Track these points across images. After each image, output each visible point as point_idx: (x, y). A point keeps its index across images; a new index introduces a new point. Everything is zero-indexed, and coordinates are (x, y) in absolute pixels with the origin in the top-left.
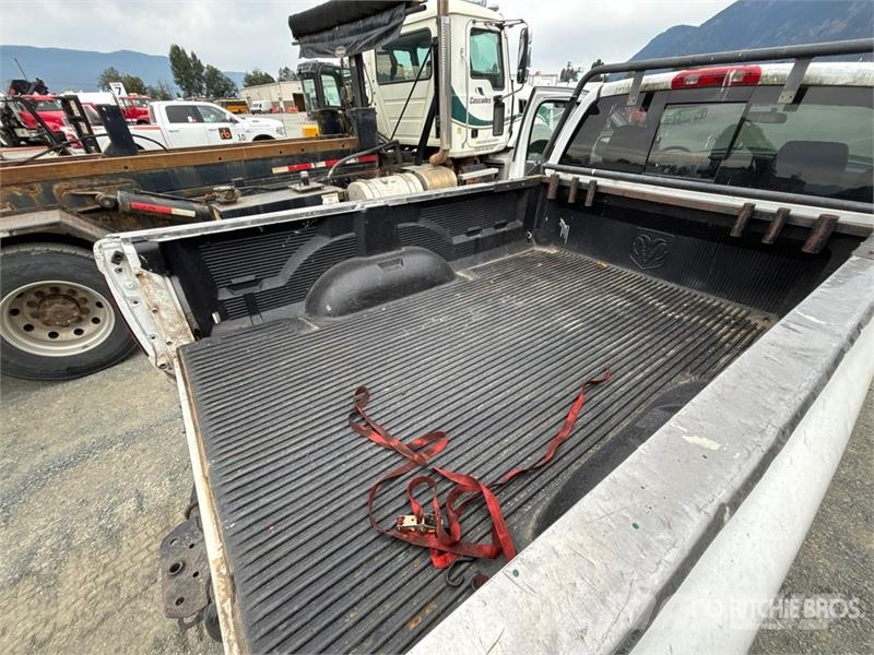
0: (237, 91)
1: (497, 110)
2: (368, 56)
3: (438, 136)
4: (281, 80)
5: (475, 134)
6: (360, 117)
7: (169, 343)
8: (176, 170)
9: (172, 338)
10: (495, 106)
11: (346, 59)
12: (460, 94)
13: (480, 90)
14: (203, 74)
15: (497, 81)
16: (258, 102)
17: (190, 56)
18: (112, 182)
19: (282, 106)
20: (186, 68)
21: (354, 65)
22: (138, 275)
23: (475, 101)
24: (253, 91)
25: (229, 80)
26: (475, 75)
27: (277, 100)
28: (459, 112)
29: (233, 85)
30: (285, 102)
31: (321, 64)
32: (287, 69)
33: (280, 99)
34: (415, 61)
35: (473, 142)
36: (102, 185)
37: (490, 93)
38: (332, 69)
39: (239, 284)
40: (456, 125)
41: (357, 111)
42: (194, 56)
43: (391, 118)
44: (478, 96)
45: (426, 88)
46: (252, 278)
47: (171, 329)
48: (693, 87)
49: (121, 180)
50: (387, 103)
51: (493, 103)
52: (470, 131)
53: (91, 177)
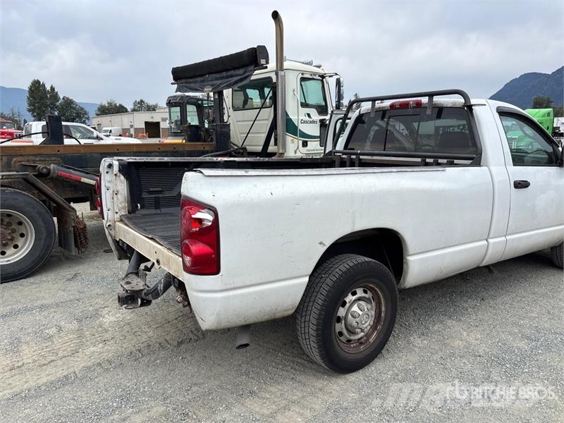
0: (88, 119)
1: (323, 128)
2: (227, 93)
3: (276, 144)
4: (134, 110)
5: (305, 144)
6: (219, 129)
7: (117, 213)
8: (88, 155)
9: (119, 210)
10: (321, 126)
11: (211, 94)
12: (293, 117)
13: (309, 115)
14: (58, 104)
15: (322, 110)
16: (109, 129)
17: (48, 88)
18: (48, 159)
19: (132, 131)
20: (41, 99)
21: (217, 97)
22: (116, 175)
23: (305, 122)
24: (105, 120)
25: (82, 109)
26: (305, 105)
27: (129, 127)
28: (291, 128)
29: (86, 113)
30: (136, 129)
31: (188, 96)
32: (142, 101)
33: (132, 126)
34: (262, 96)
35: (304, 150)
36: (40, 160)
37: (316, 117)
38: (195, 100)
39: (152, 191)
40: (289, 138)
41: (216, 125)
42: (52, 89)
43: (241, 133)
44: (307, 118)
45: (268, 114)
46: (160, 189)
47: (120, 205)
48: (398, 108)
49: (53, 158)
50: (239, 123)
51: (319, 124)
52: (301, 142)
53: (35, 155)
